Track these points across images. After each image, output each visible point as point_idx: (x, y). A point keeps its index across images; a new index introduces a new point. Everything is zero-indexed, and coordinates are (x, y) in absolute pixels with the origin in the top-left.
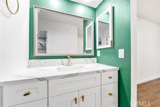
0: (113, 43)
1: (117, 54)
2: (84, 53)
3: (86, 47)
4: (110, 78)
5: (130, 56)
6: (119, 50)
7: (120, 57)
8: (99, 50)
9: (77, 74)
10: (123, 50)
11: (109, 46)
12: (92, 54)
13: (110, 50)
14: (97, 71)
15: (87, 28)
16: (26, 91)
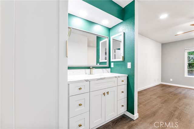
0: (124, 58)
1: (126, 66)
2: (97, 64)
3: (100, 59)
4: (123, 81)
5: (134, 67)
6: (128, 63)
7: (128, 68)
8: (112, 62)
9: (104, 78)
10: (130, 63)
11: (121, 60)
12: (107, 65)
13: (122, 63)
14: (115, 77)
15: (101, 42)
16: (80, 87)
